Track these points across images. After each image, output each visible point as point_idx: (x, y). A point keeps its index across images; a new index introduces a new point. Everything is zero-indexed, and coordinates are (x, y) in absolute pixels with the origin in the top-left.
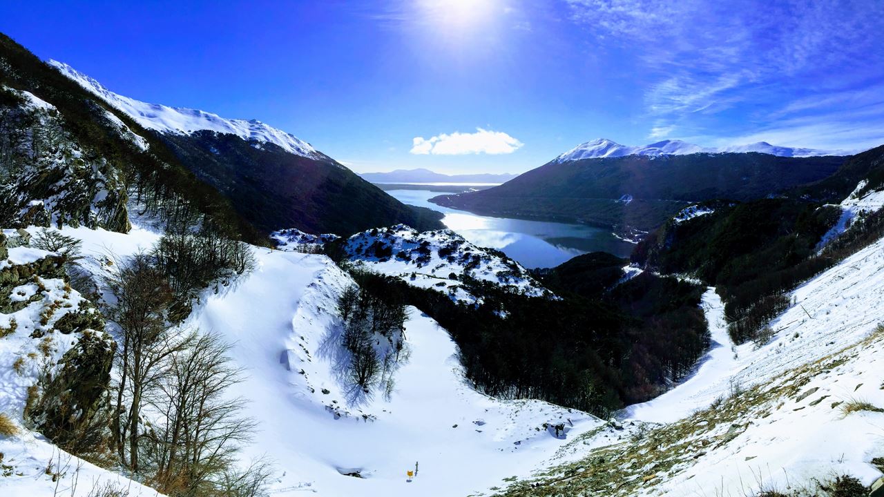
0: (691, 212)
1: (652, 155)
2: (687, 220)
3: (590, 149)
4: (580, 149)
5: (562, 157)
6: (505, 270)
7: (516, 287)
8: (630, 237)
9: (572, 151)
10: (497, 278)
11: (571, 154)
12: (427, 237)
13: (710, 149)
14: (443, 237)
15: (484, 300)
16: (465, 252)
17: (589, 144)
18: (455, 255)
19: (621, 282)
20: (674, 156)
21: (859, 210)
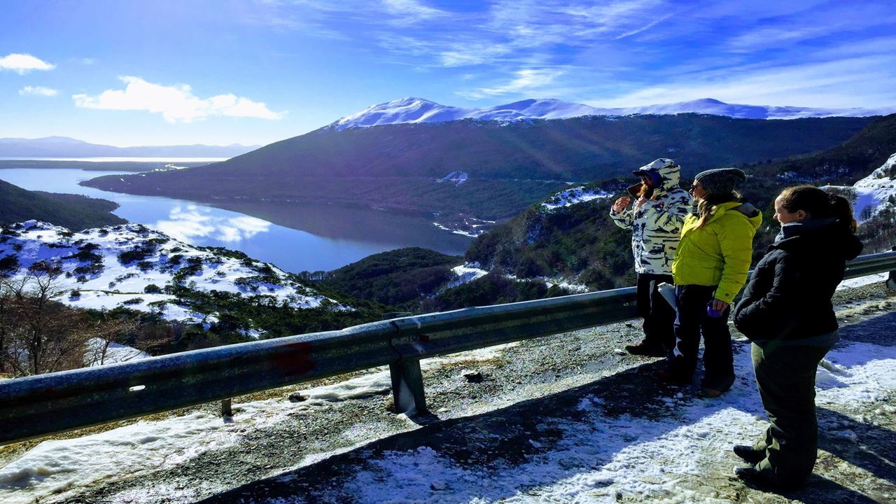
0: (573, 195)
1: (502, 120)
2: (565, 208)
3: (391, 111)
4: (373, 112)
5: (342, 122)
6: (251, 275)
7: (273, 297)
8: (465, 228)
9: (358, 114)
10: (236, 287)
11: (358, 119)
12: (93, 237)
13: (609, 110)
14: (125, 236)
15: (219, 318)
16: (171, 255)
17: (389, 105)
18: (155, 259)
19: (450, 286)
20: (544, 120)
21: (888, 195)
